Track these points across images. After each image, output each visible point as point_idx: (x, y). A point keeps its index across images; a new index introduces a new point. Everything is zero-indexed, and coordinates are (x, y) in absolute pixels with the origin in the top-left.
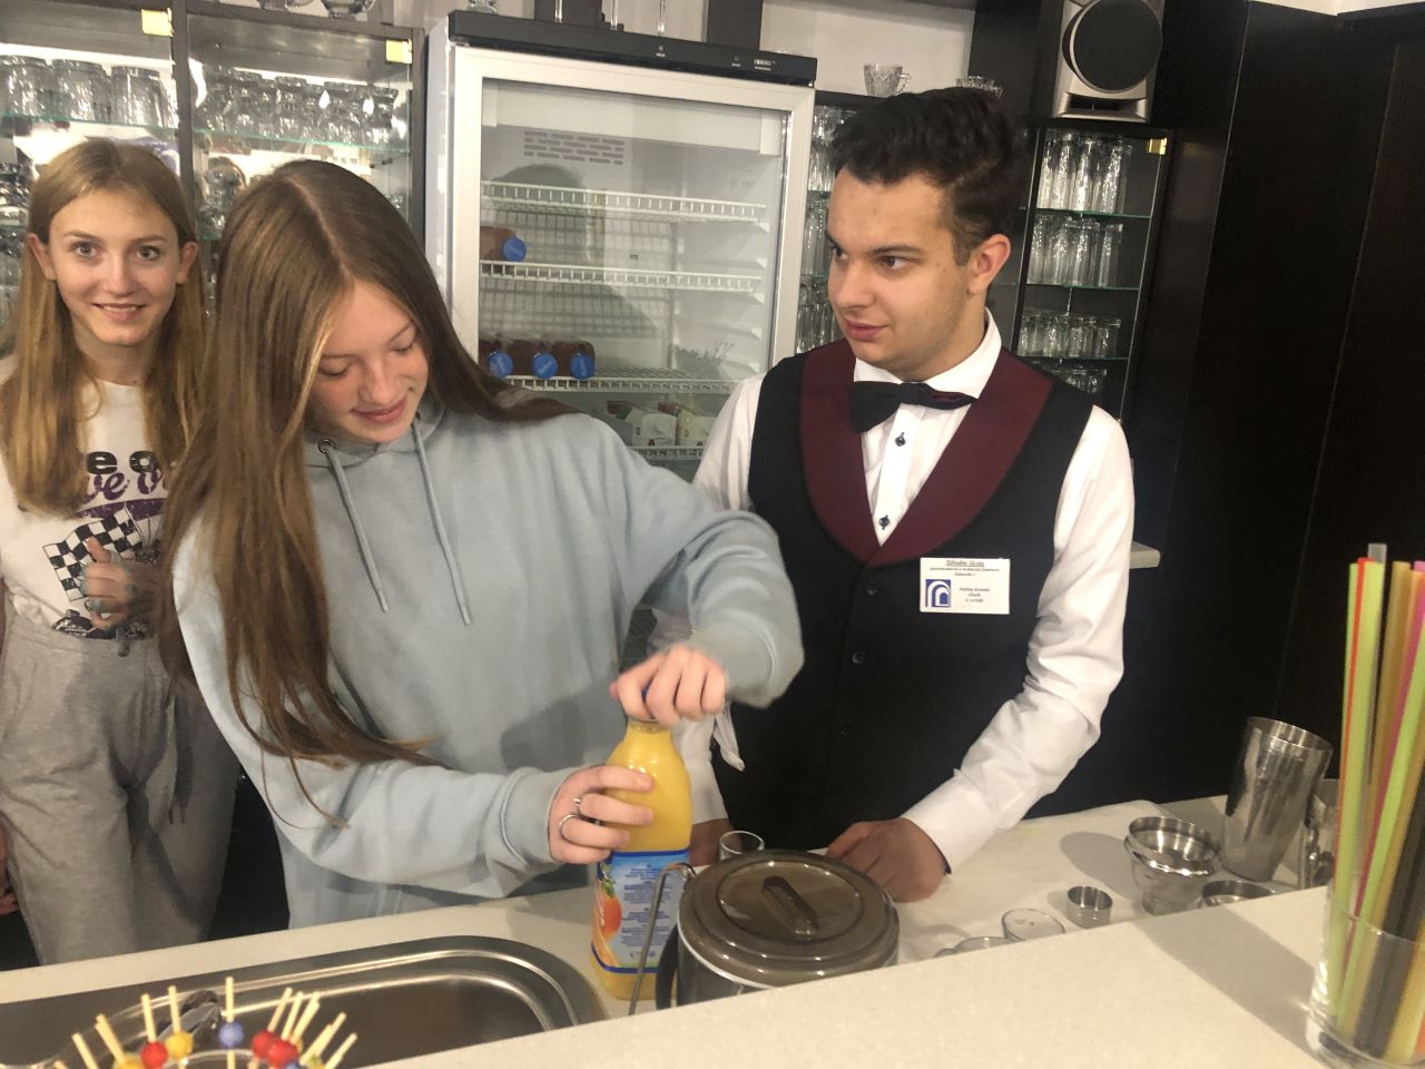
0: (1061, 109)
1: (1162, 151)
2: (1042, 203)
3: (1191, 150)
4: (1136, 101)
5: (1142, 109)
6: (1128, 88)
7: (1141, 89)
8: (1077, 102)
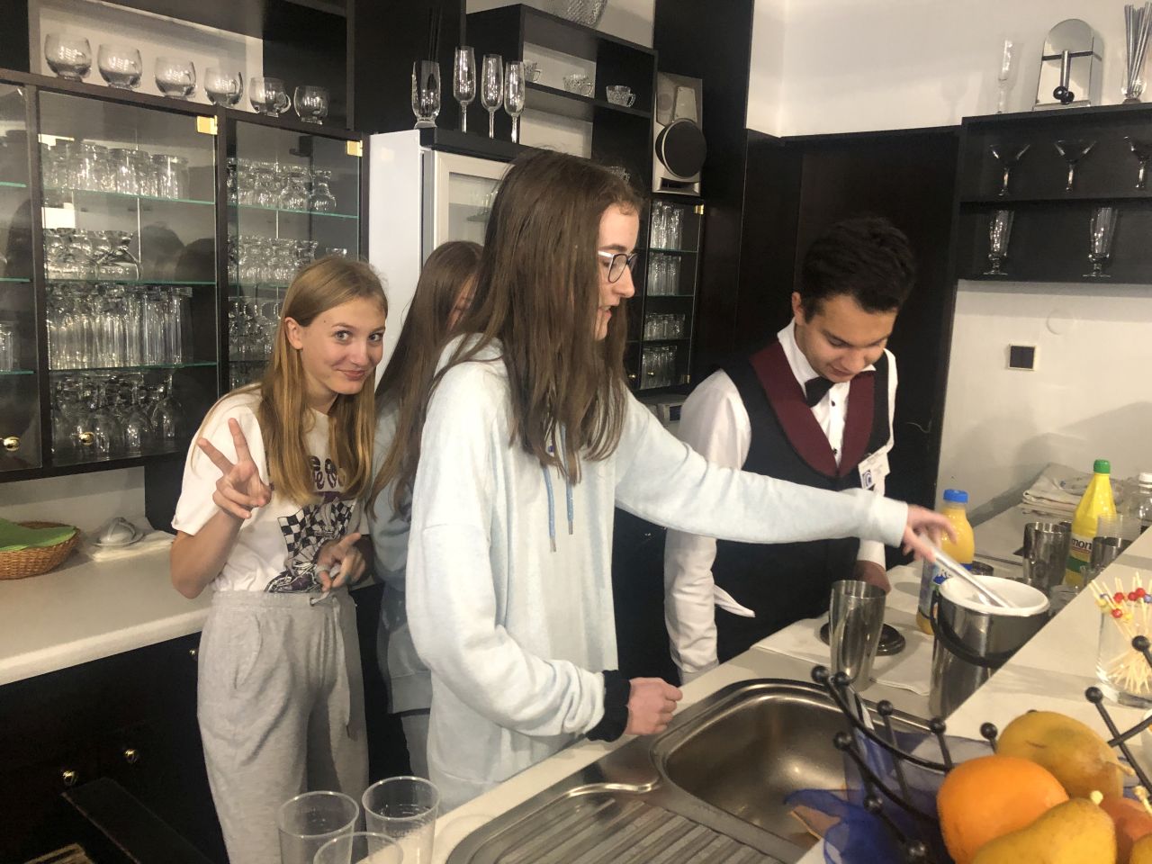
0: (657, 187)
1: (702, 213)
2: (654, 245)
3: (713, 212)
4: (693, 183)
5: (697, 187)
6: (692, 175)
7: (697, 176)
8: (665, 183)
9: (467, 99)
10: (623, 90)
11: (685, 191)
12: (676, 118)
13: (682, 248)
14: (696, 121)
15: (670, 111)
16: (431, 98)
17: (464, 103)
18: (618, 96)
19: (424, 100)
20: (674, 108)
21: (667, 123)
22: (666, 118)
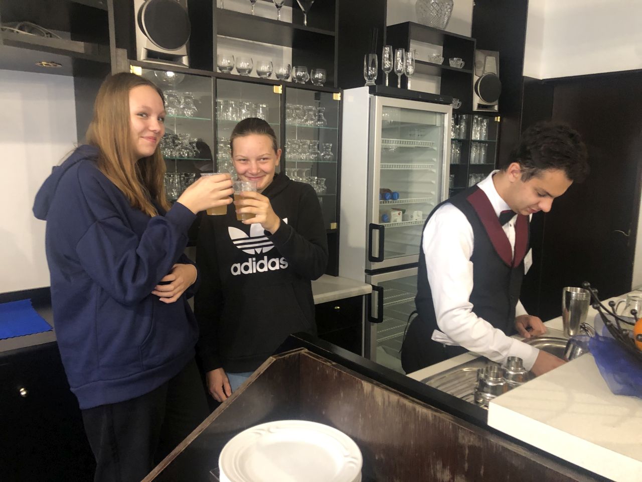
0: (475, 108)
1: (499, 120)
2: (473, 138)
5: (496, 108)
6: (494, 101)
7: (497, 102)
8: (480, 106)
9: (388, 70)
10: (458, 60)
11: (491, 110)
12: (485, 72)
13: (489, 139)
14: (496, 73)
15: (482, 69)
16: (373, 71)
17: (387, 73)
18: (456, 63)
19: (369, 72)
20: (484, 67)
21: (480, 75)
22: (480, 74)
